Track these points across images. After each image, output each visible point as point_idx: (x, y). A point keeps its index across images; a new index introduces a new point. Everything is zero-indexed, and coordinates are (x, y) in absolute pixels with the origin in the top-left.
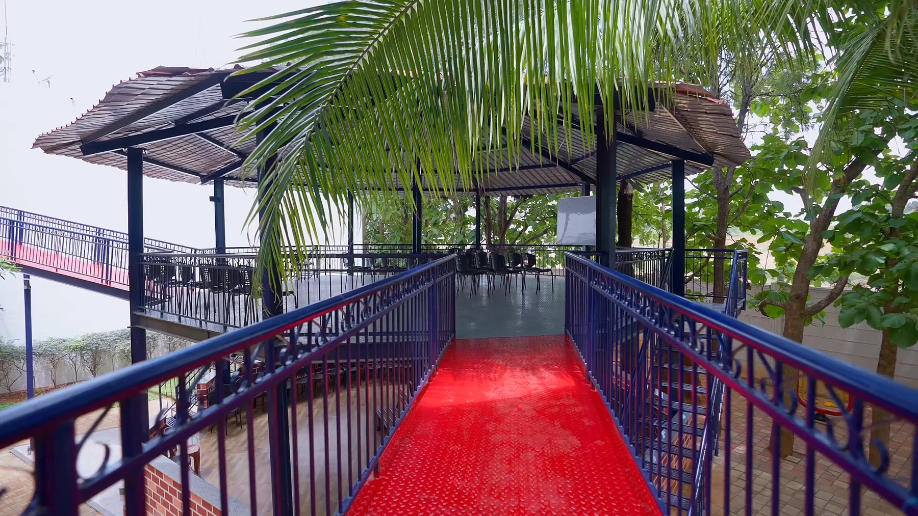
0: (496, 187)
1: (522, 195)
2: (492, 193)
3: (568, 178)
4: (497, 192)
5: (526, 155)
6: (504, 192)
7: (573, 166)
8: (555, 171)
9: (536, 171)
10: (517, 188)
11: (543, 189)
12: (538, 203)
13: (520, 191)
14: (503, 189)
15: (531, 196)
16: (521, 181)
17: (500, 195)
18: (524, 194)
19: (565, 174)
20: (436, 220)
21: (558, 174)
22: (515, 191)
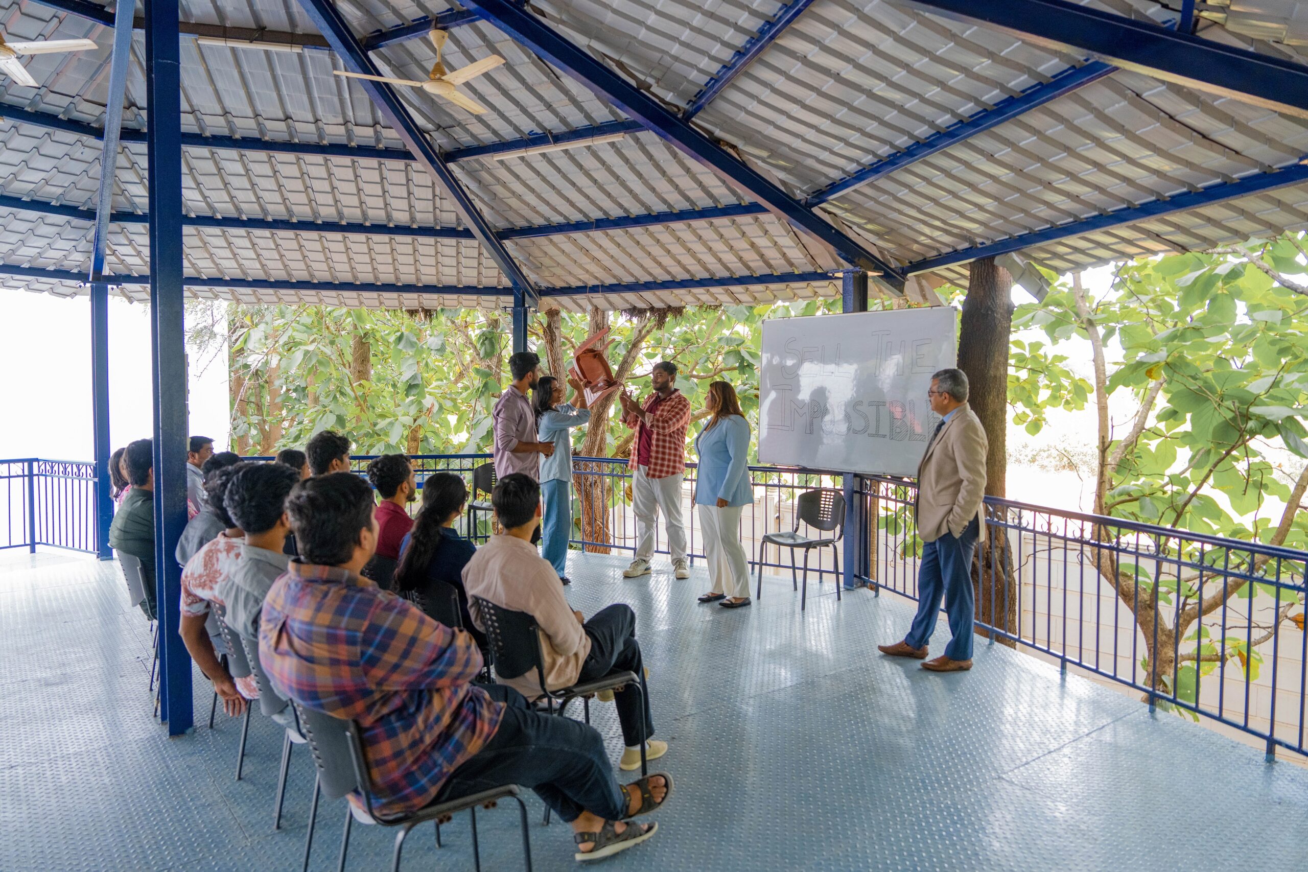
0: (575, 283)
1: (652, 309)
2: (565, 300)
3: (796, 254)
4: (581, 298)
5: (664, 173)
6: (599, 299)
7: (815, 210)
8: (753, 231)
9: (694, 232)
10: (635, 287)
11: (713, 290)
12: (696, 328)
13: (648, 295)
14: (594, 289)
15: (678, 311)
16: (648, 263)
17: (589, 307)
18: (658, 305)
19: (786, 241)
20: (414, 377)
21: (762, 242)
22: (631, 297)
